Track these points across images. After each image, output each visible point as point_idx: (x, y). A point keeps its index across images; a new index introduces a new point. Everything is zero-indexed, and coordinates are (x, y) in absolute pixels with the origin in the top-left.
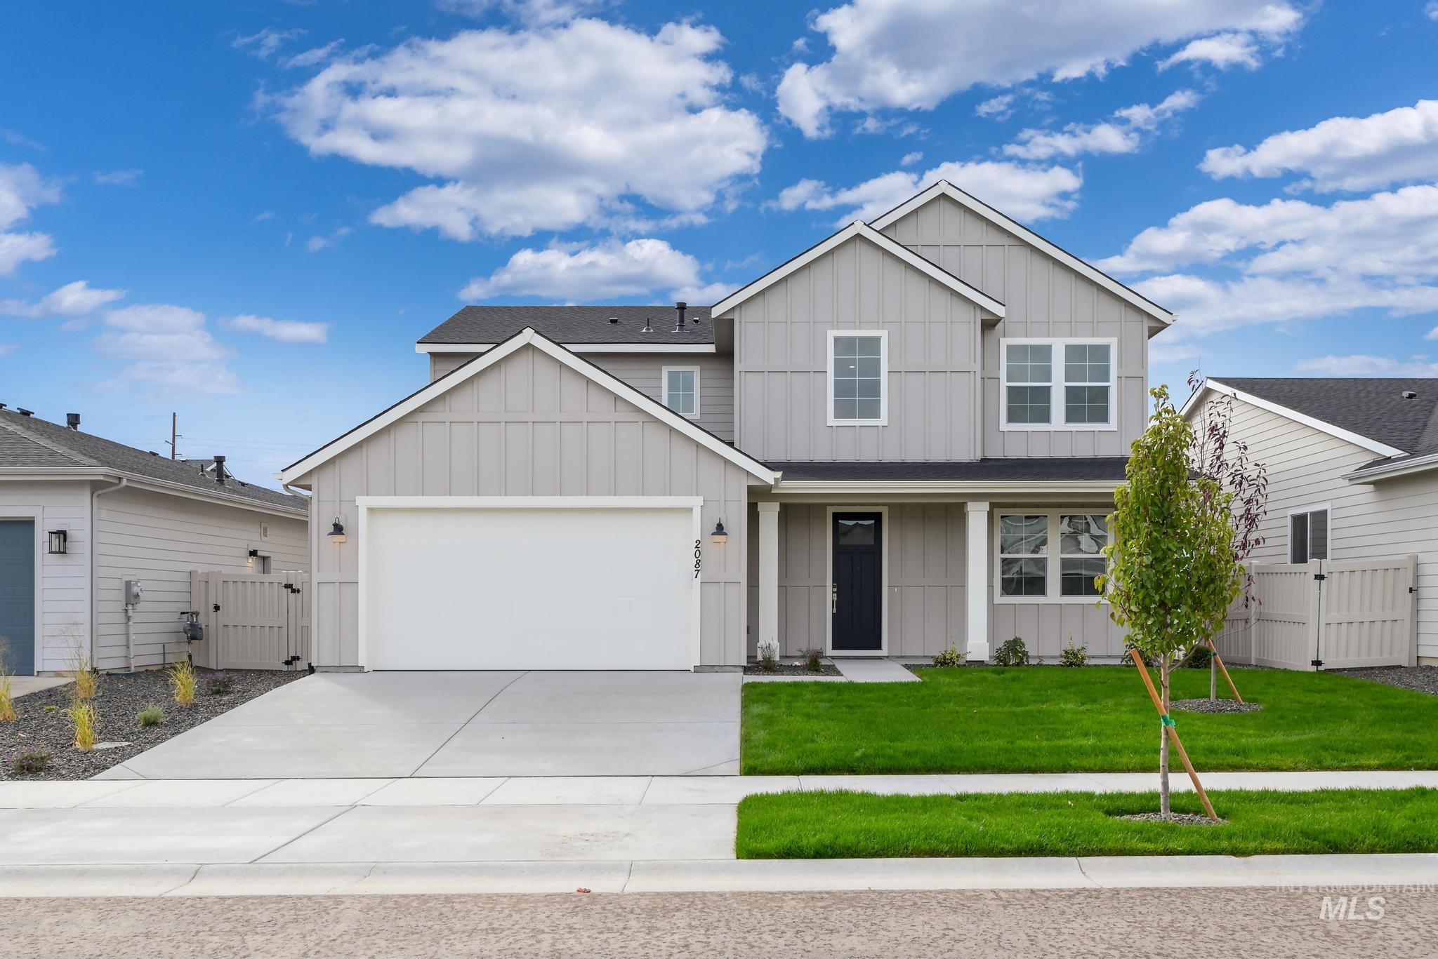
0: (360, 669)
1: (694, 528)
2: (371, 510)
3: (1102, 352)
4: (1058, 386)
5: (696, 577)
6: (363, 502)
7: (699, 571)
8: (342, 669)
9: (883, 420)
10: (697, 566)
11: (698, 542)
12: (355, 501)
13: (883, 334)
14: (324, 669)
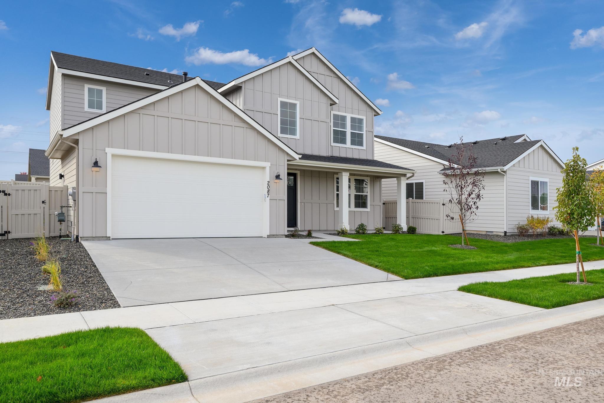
0: (108, 238)
1: (267, 176)
2: (113, 156)
3: (361, 121)
4: (349, 131)
5: (268, 197)
6: (110, 151)
7: (269, 194)
8: (96, 239)
9: (298, 136)
10: (268, 192)
11: (269, 182)
12: (105, 150)
13: (298, 103)
14: (87, 239)
